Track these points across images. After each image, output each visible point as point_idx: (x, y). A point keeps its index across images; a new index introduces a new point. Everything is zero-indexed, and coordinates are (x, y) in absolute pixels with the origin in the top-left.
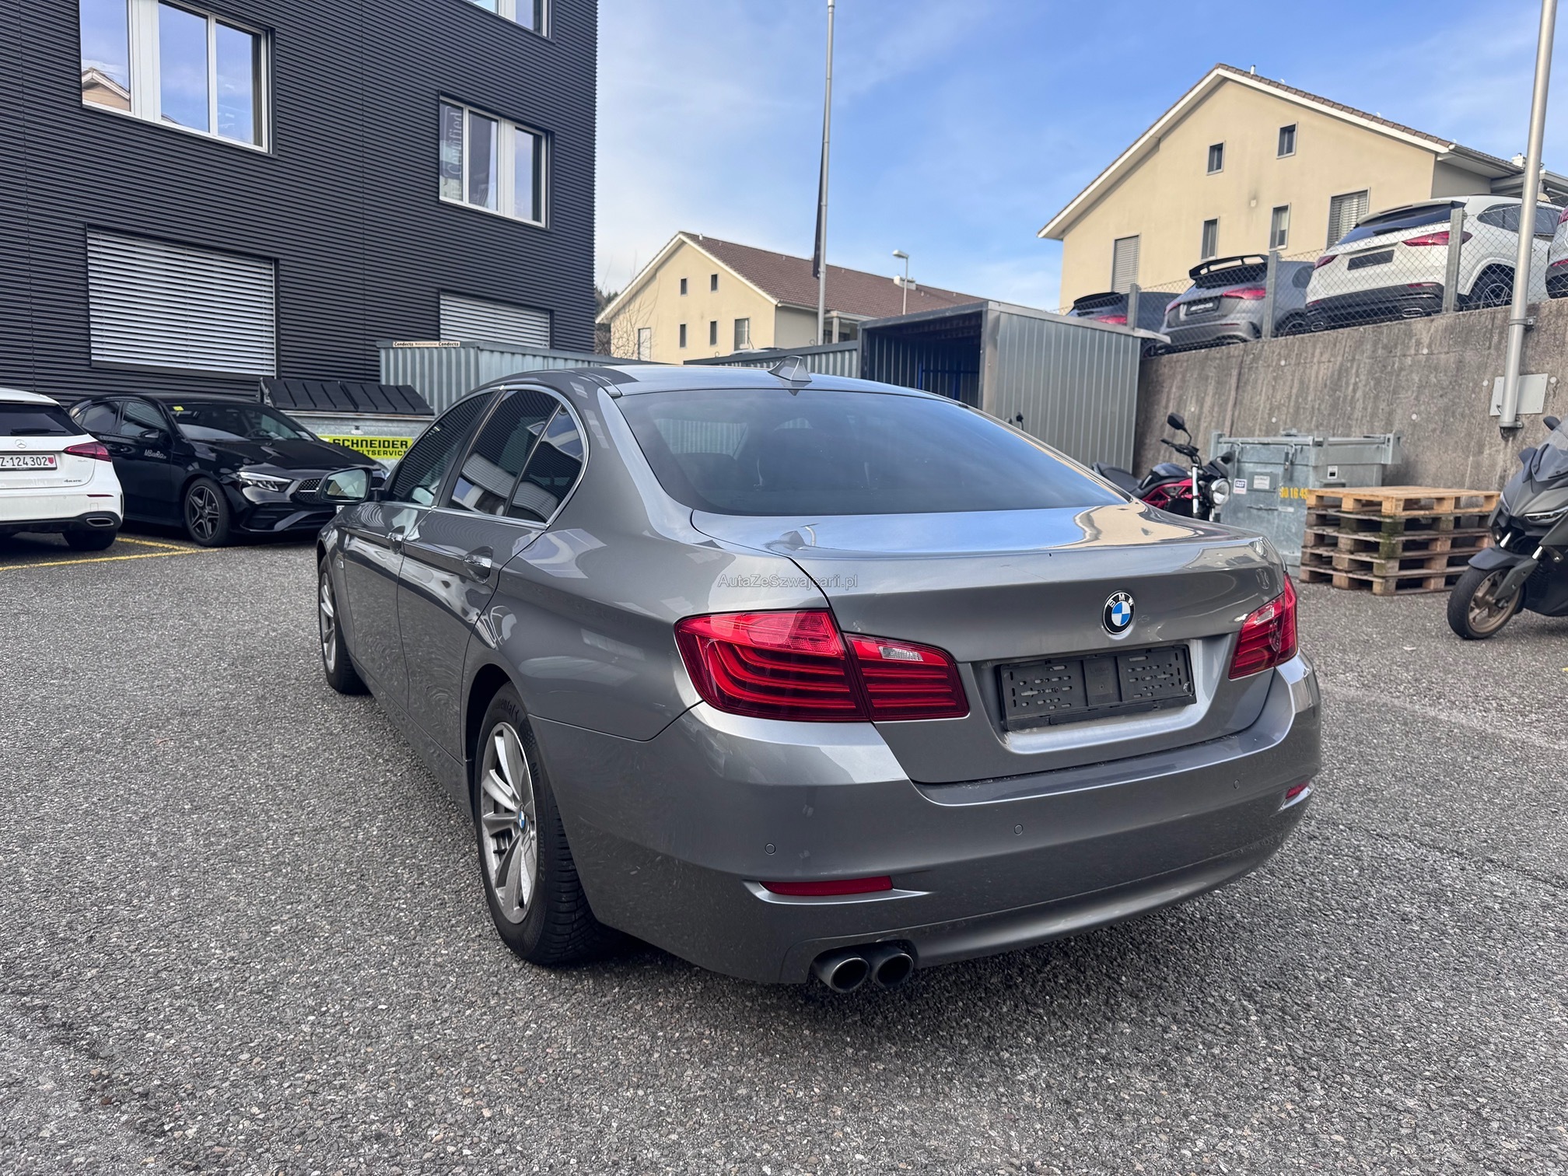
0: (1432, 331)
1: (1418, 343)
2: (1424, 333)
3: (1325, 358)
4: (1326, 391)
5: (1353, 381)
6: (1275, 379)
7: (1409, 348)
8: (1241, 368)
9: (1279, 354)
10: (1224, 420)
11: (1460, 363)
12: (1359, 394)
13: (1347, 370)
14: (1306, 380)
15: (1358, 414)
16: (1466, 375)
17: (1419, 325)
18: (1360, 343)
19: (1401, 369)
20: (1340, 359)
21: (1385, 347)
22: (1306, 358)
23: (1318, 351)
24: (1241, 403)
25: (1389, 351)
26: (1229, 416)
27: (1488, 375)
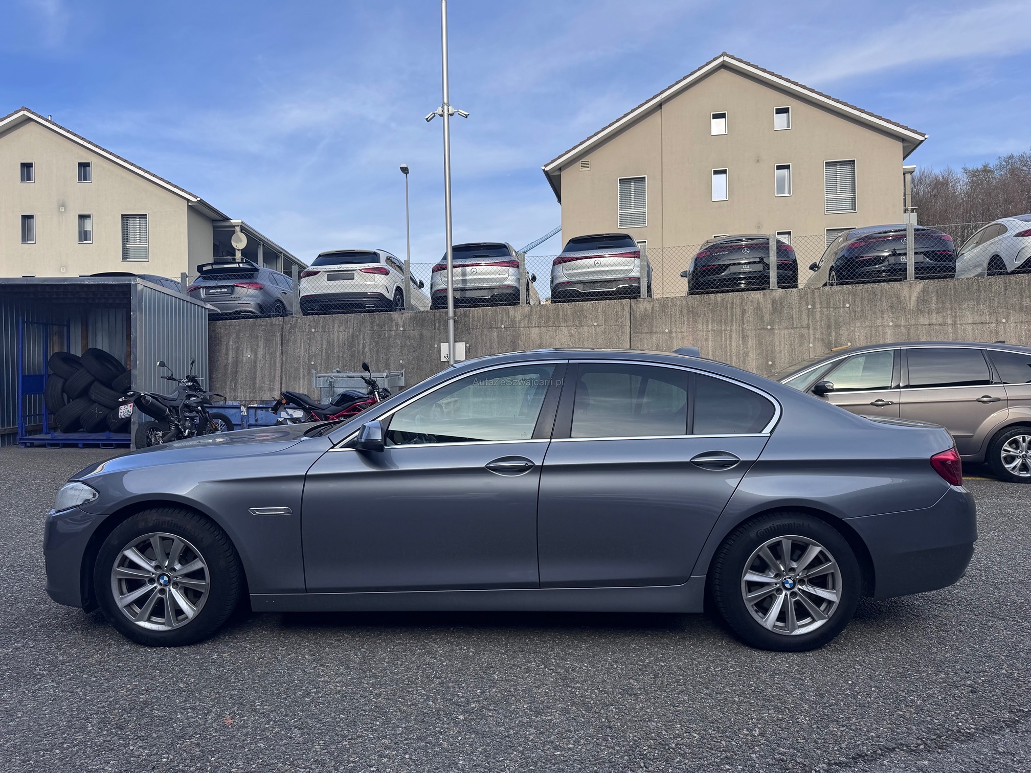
0: (403, 318)
1: (397, 325)
2: (399, 320)
3: (342, 329)
5: (362, 342)
6: (309, 339)
7: (392, 327)
8: (282, 331)
10: (275, 362)
11: (421, 335)
12: (367, 349)
13: (357, 336)
14: (331, 341)
16: (425, 342)
18: (362, 322)
19: (389, 337)
20: (351, 330)
21: (378, 325)
22: (328, 329)
23: (336, 326)
24: (286, 353)
25: (381, 327)
26: (278, 360)
27: (436, 342)
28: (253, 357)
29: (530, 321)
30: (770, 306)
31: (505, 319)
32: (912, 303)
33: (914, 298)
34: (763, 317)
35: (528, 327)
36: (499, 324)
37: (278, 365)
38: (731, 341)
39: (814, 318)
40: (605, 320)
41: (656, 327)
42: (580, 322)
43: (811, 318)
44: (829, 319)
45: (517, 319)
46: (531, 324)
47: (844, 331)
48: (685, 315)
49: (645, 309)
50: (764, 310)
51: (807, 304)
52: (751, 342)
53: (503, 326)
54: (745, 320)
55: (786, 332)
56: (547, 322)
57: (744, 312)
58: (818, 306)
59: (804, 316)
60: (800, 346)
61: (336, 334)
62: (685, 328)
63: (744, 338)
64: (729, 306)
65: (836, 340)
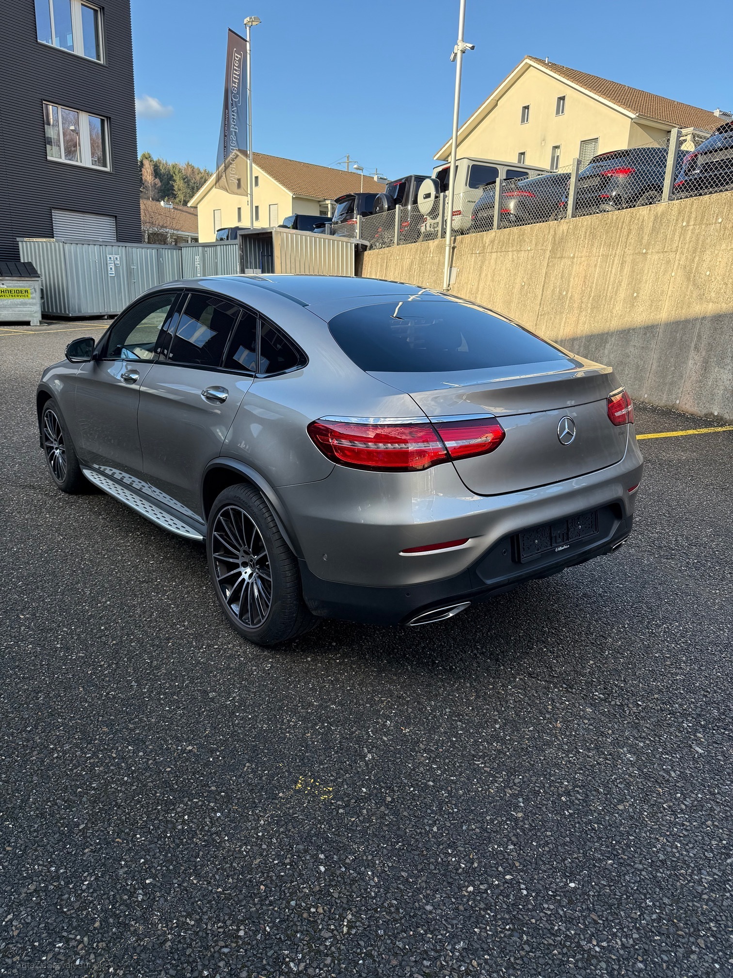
30: (651, 224)
34: (642, 238)
38: (612, 268)
39: (685, 239)
41: (566, 252)
43: (681, 239)
44: (698, 240)
47: (707, 256)
48: (587, 237)
50: (645, 231)
51: (683, 221)
52: (627, 269)
54: (628, 243)
55: (656, 257)
57: (629, 232)
58: (692, 223)
59: (677, 238)
60: (663, 274)
62: (584, 253)
63: (623, 263)
64: (620, 225)
65: (697, 268)
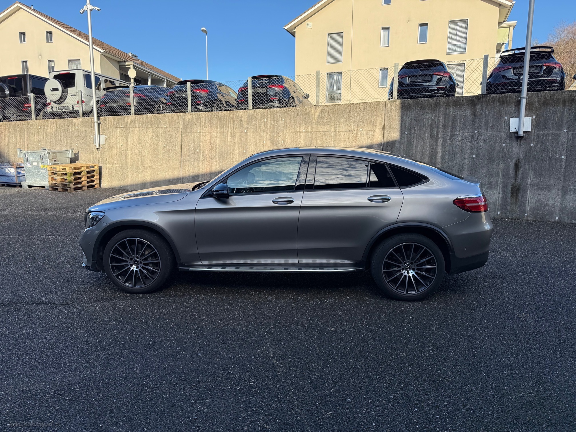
1: (75, 125)
2: (76, 123)
3: (52, 127)
4: (53, 137)
5: (60, 134)
6: (38, 132)
7: (73, 126)
8: (27, 128)
9: (38, 125)
10: (24, 144)
12: (62, 138)
13: (58, 131)
14: (47, 133)
15: (63, 143)
16: (87, 134)
17: (74, 120)
18: (60, 123)
19: (72, 132)
20: (55, 127)
21: (67, 125)
22: (46, 127)
23: (49, 125)
24: (29, 139)
25: (68, 126)
26: (26, 142)
27: (92, 135)
28: (15, 141)
29: (134, 125)
30: (246, 119)
31: (123, 123)
32: (315, 119)
33: (316, 116)
34: (243, 125)
35: (134, 127)
36: (121, 125)
37: (26, 145)
38: (227, 138)
39: (267, 127)
40: (170, 124)
41: (193, 129)
42: (158, 125)
43: (265, 127)
44: (274, 127)
45: (129, 123)
46: (135, 126)
47: (280, 134)
48: (207, 123)
49: (189, 119)
50: (244, 121)
51: (264, 119)
52: (237, 139)
53: (122, 127)
54: (235, 127)
55: (253, 134)
56: (142, 125)
57: (234, 122)
58: (269, 120)
59: (262, 126)
60: (259, 142)
61: (49, 129)
62: (207, 130)
63: (234, 136)
64: (227, 118)
65: (276, 139)
